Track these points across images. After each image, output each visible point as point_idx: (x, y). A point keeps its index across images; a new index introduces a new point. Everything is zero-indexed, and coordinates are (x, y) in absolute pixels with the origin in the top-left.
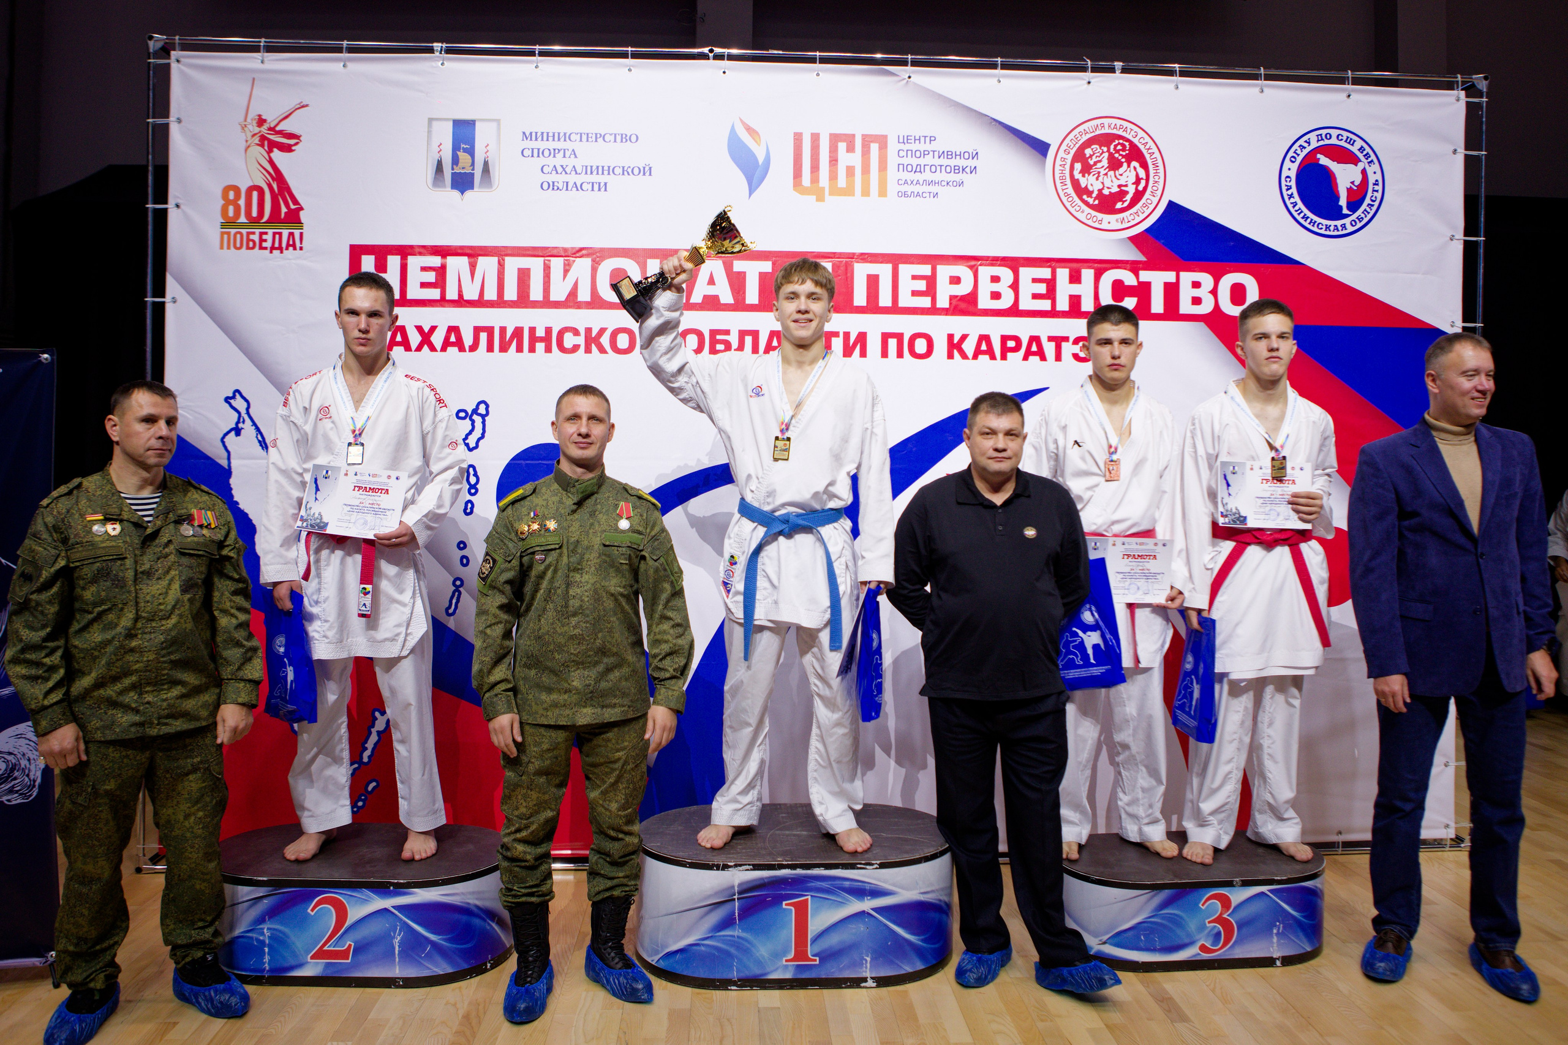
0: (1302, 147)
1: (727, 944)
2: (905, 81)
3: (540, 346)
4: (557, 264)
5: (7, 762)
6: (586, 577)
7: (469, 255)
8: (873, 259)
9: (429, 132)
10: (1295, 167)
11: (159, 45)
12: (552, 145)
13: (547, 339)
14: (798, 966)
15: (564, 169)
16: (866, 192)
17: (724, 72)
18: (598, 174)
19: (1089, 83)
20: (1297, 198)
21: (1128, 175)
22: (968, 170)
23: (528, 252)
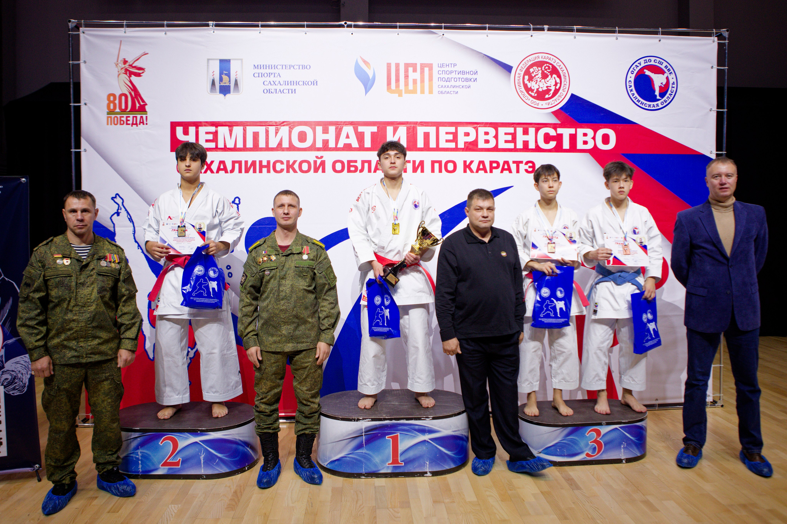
0: (637, 66)
1: (360, 457)
2: (441, 37)
3: (265, 170)
4: (272, 129)
5: (11, 375)
6: (288, 282)
7: (229, 126)
8: (426, 124)
9: (208, 66)
10: (633, 76)
11: (74, 25)
12: (268, 71)
13: (268, 166)
14: (394, 466)
15: (274, 83)
16: (422, 92)
17: (352, 34)
18: (291, 85)
19: (532, 36)
20: (634, 91)
21: (551, 81)
22: (472, 80)
23: (258, 124)
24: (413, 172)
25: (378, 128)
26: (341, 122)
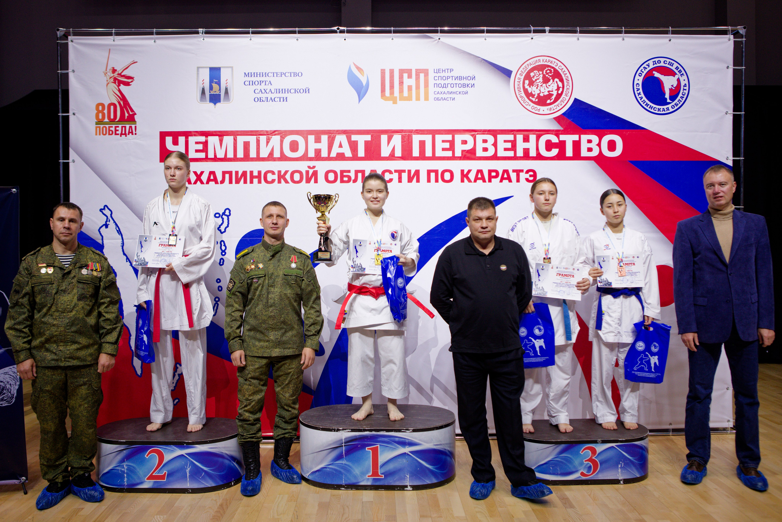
0: (645, 68)
1: (339, 468)
2: (437, 41)
3: (255, 181)
4: (263, 139)
6: (276, 290)
7: (219, 136)
8: (422, 132)
9: (198, 74)
10: (641, 79)
11: (62, 33)
12: (259, 79)
13: (259, 177)
15: (265, 91)
16: (418, 99)
17: (345, 39)
18: (282, 93)
19: (532, 38)
20: (642, 95)
21: (553, 86)
22: (470, 86)
23: (248, 133)
24: (409, 182)
25: (372, 136)
26: (334, 130)
